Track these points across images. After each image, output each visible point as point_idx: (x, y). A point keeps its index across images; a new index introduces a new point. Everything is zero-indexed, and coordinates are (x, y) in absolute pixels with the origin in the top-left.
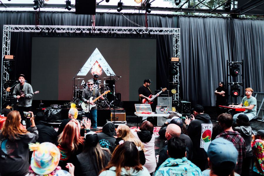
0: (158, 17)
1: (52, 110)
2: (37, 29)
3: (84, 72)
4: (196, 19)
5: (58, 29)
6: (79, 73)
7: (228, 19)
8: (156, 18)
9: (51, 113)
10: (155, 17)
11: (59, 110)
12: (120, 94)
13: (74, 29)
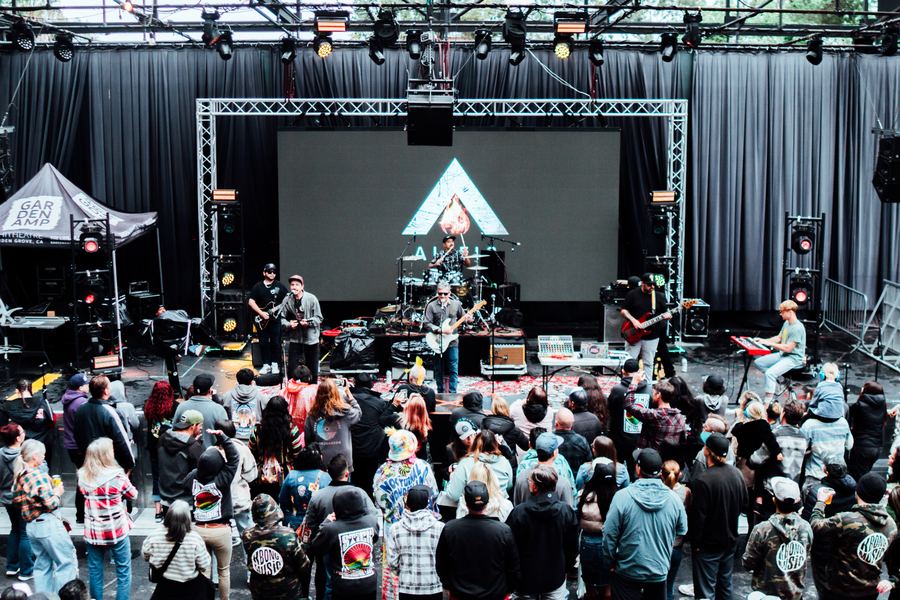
0: (632, 55)
1: (354, 340)
2: (290, 107)
3: (420, 224)
4: (745, 58)
5: (348, 107)
6: (407, 229)
7: (842, 56)
8: (627, 59)
9: (351, 349)
10: (622, 55)
11: (369, 341)
12: (518, 287)
13: (392, 108)
